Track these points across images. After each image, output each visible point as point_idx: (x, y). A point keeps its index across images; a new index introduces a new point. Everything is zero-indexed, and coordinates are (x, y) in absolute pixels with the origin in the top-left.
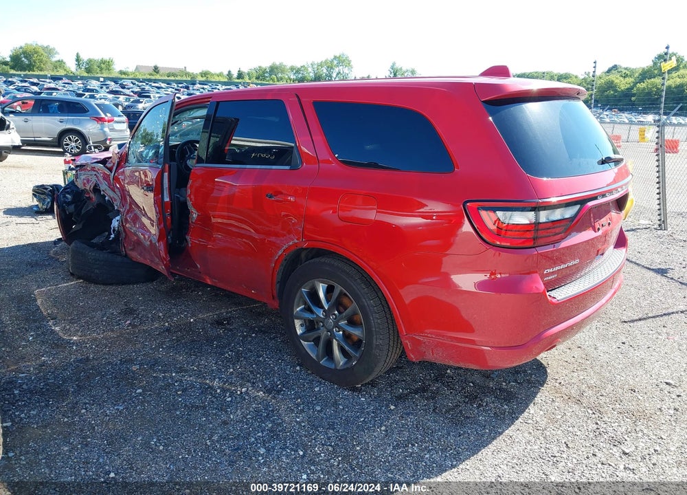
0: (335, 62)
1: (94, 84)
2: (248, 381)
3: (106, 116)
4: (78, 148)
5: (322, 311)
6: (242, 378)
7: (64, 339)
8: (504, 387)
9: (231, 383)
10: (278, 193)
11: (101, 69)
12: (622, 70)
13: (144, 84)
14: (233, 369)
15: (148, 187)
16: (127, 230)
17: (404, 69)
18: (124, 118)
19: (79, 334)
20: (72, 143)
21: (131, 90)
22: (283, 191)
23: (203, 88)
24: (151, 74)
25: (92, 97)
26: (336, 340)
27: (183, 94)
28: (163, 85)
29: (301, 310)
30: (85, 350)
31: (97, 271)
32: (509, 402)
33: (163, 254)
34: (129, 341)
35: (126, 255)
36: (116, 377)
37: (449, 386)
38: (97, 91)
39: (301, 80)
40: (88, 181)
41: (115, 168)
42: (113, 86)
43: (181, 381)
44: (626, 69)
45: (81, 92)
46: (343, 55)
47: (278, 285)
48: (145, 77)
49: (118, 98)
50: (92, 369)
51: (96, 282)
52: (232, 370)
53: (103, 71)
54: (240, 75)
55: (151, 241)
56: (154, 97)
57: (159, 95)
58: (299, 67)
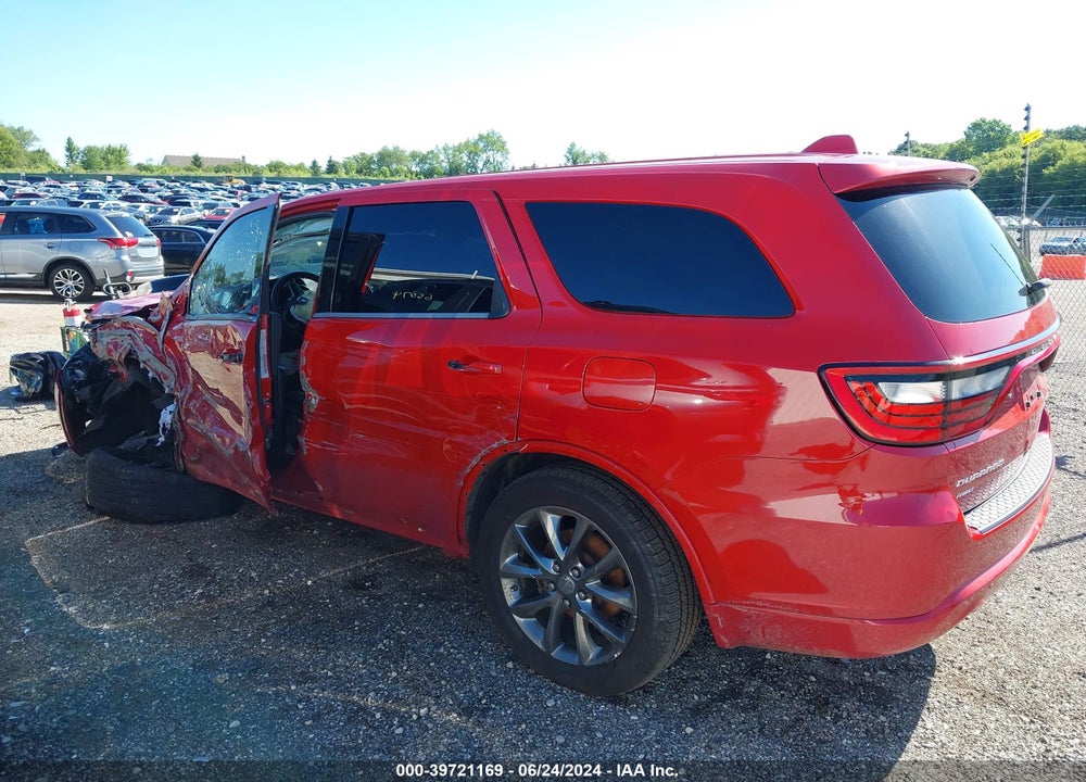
0: (481, 145)
1: (97, 186)
2: (428, 694)
3: (125, 236)
4: (79, 289)
5: (552, 562)
6: (416, 688)
7: (85, 630)
8: (867, 680)
9: (397, 700)
10: (469, 359)
11: (108, 163)
12: (920, 148)
13: (178, 184)
14: (397, 672)
15: (232, 355)
16: (187, 428)
17: (588, 153)
18: (155, 239)
19: (113, 618)
20: (69, 282)
21: (157, 194)
22: (479, 357)
23: (273, 189)
24: (188, 169)
25: (95, 206)
26: (581, 613)
27: (242, 200)
28: (208, 185)
29: (514, 562)
30: (126, 648)
31: (136, 501)
32: (885, 708)
33: (258, 470)
34: (204, 627)
35: (185, 472)
36: (188, 700)
37: (775, 683)
38: (102, 197)
39: (429, 174)
40: (116, 346)
41: (165, 323)
42: (127, 188)
43: (308, 700)
44: (924, 146)
45: (76, 199)
46: (493, 133)
47: (469, 518)
48: (179, 174)
49: (138, 207)
50: (142, 685)
51: (133, 520)
52: (394, 674)
53: (112, 166)
54: (332, 167)
55: (236, 448)
56: (196, 204)
57: (203, 201)
58: (425, 153)
